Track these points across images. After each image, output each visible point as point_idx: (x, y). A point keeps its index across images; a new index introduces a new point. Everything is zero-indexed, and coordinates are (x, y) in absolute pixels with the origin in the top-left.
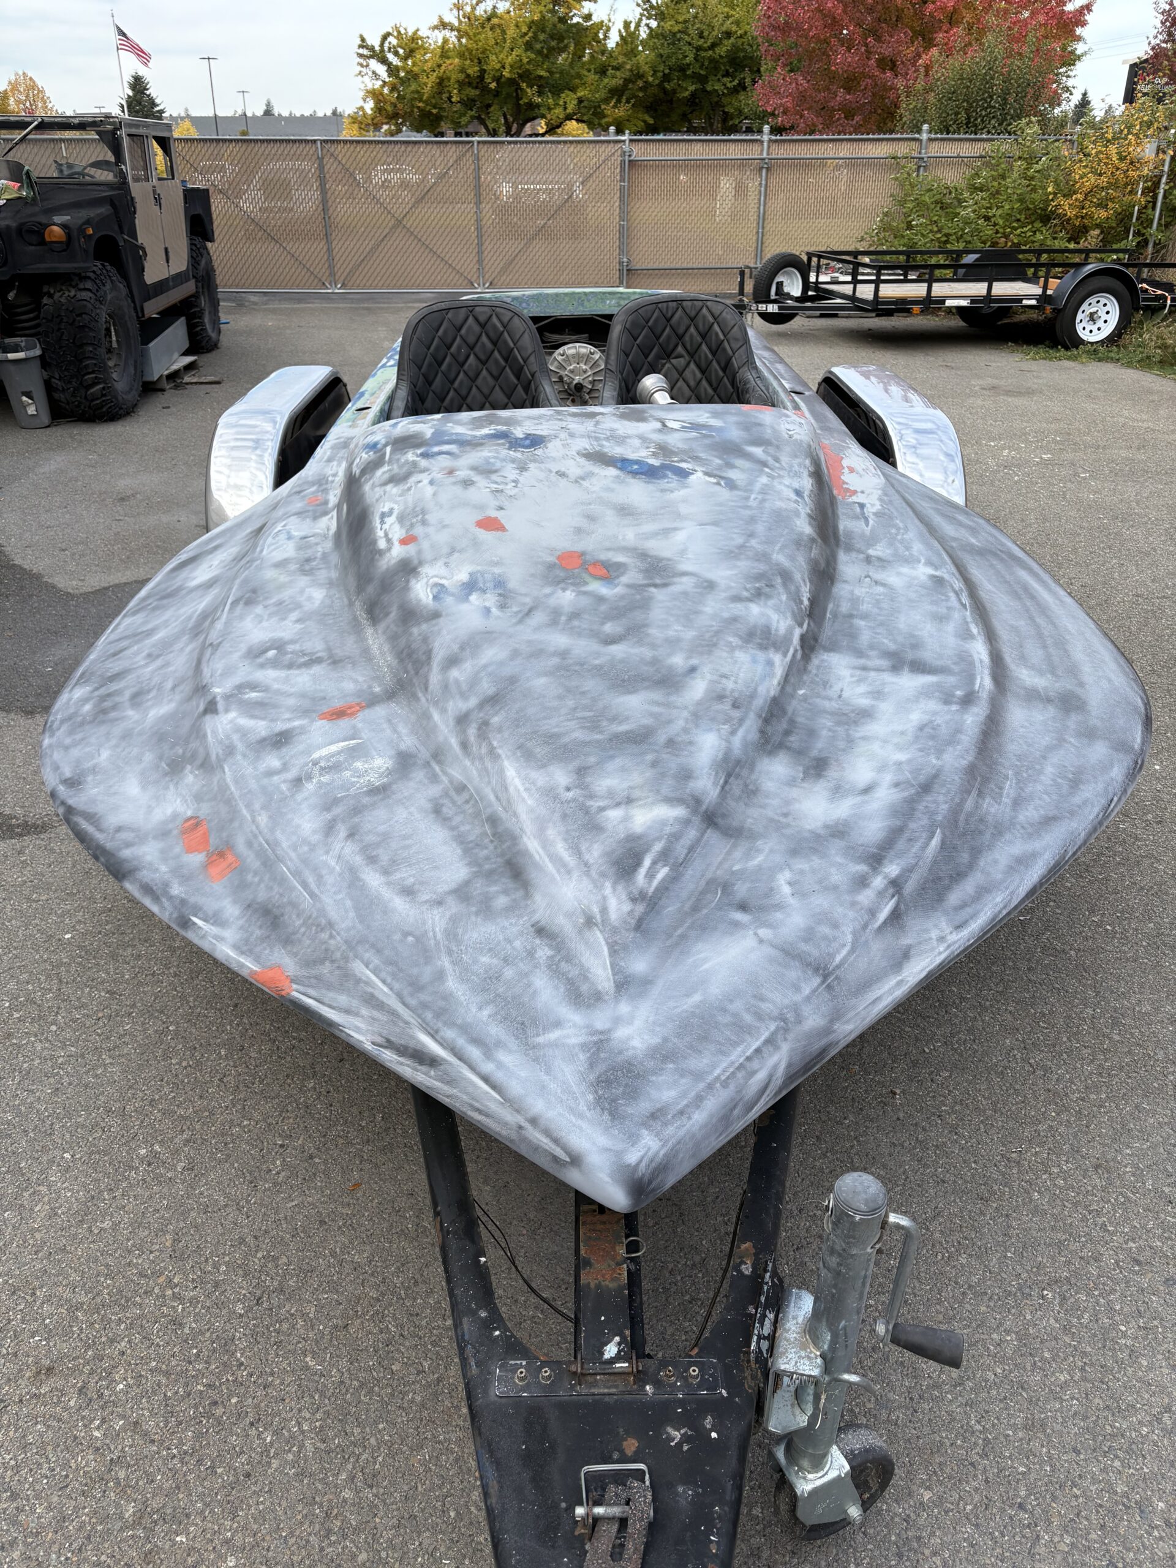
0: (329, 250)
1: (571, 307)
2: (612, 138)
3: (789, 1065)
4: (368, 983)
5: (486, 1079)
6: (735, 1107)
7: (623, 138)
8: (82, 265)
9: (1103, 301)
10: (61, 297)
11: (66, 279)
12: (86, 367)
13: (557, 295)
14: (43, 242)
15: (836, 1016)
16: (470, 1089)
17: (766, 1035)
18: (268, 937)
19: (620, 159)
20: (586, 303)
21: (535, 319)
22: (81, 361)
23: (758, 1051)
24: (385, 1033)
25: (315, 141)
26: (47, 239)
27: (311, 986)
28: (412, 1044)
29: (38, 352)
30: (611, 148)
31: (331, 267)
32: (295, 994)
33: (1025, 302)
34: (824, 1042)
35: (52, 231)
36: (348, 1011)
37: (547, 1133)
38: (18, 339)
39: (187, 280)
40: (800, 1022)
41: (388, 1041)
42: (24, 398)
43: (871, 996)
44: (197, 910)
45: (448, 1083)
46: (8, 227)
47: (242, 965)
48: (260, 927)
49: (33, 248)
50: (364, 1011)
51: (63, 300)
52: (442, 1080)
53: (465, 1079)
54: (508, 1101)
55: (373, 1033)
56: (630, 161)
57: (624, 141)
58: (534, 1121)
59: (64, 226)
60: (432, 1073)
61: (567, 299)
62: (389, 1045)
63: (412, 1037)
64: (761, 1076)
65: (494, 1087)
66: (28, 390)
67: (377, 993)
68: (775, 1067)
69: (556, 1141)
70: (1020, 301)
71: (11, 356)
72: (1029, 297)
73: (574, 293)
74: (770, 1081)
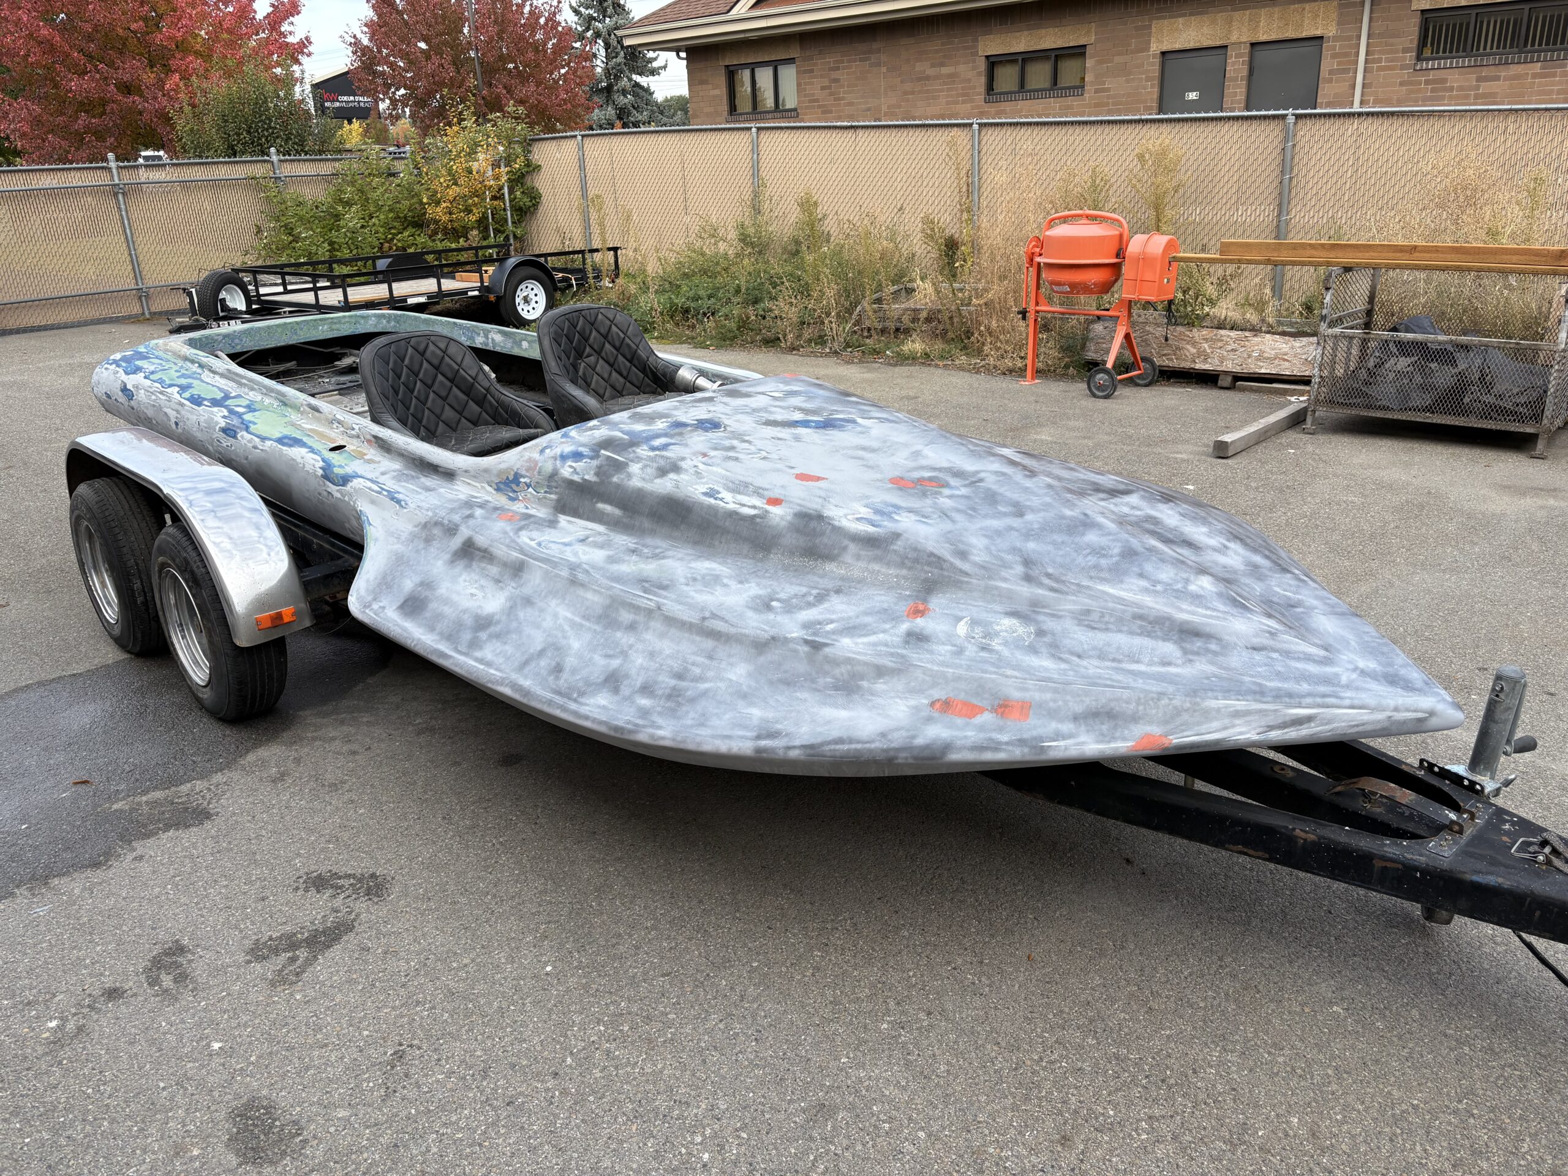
1: (284, 337)
4: (1227, 707)
5: (1352, 707)
9: (530, 286)
13: (269, 327)
16: (1346, 718)
18: (1116, 725)
20: (299, 332)
24: (1263, 723)
27: (1183, 731)
28: (1287, 719)
32: (1175, 741)
33: (470, 294)
36: (1225, 728)
37: (1408, 710)
41: (1268, 726)
44: (1041, 739)
45: (1326, 724)
47: (1117, 748)
48: (1103, 724)
50: (1237, 722)
52: (1322, 725)
53: (1338, 715)
54: (1373, 709)
55: (1255, 729)
58: (1396, 709)
60: (1313, 725)
61: (279, 330)
62: (1271, 728)
63: (1285, 715)
65: (1360, 708)
67: (1239, 708)
69: (1415, 711)
70: (466, 293)
72: (473, 289)
73: (285, 324)
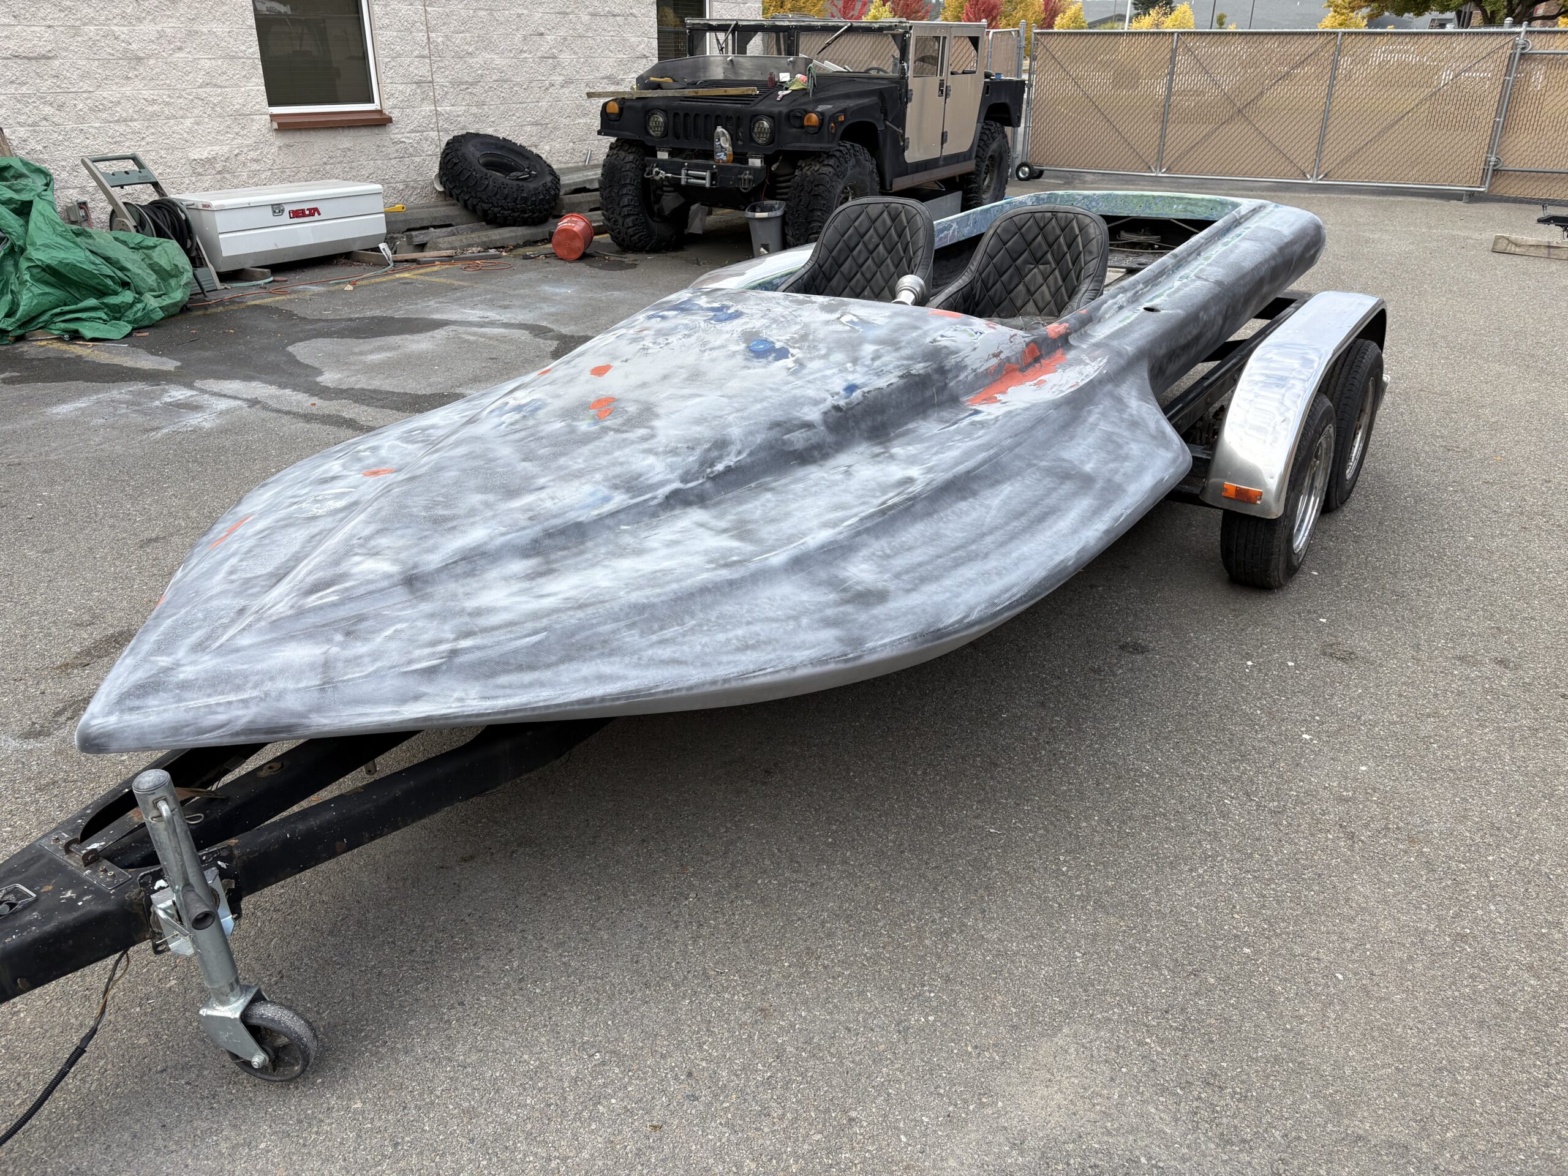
0: (1163, 136)
1: (1138, 209)
2: (1506, 29)
3: (252, 722)
6: (187, 726)
7: (1517, 29)
8: (827, 145)
10: (809, 170)
11: (815, 156)
12: (812, 228)
13: (1126, 196)
14: (802, 127)
15: (318, 709)
17: (245, 696)
19: (1509, 52)
20: (1153, 206)
21: (1108, 219)
22: (809, 223)
23: (230, 703)
25: (1173, 33)
26: (806, 123)
29: (779, 213)
30: (1501, 40)
31: (1161, 151)
34: (294, 721)
35: (810, 118)
38: (773, 202)
39: (970, 159)
40: (278, 700)
42: (762, 249)
43: (360, 710)
46: (780, 113)
49: (795, 130)
51: (809, 173)
56: (1522, 54)
57: (1519, 33)
59: (821, 115)
61: (1135, 201)
64: (221, 718)
66: (764, 242)
68: (238, 718)
71: (758, 215)
73: (1142, 196)
74: (227, 724)
